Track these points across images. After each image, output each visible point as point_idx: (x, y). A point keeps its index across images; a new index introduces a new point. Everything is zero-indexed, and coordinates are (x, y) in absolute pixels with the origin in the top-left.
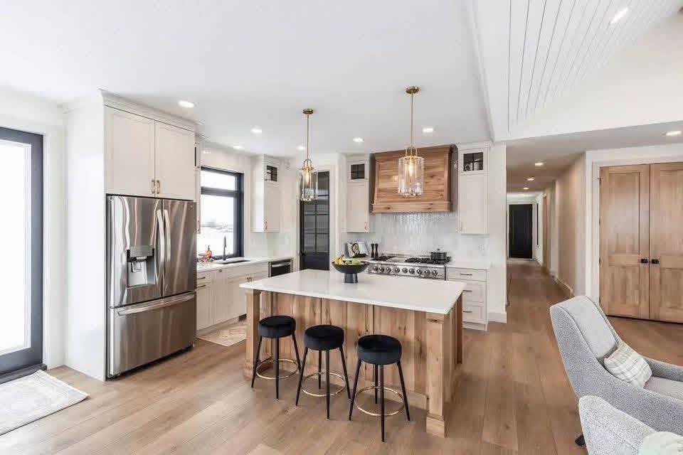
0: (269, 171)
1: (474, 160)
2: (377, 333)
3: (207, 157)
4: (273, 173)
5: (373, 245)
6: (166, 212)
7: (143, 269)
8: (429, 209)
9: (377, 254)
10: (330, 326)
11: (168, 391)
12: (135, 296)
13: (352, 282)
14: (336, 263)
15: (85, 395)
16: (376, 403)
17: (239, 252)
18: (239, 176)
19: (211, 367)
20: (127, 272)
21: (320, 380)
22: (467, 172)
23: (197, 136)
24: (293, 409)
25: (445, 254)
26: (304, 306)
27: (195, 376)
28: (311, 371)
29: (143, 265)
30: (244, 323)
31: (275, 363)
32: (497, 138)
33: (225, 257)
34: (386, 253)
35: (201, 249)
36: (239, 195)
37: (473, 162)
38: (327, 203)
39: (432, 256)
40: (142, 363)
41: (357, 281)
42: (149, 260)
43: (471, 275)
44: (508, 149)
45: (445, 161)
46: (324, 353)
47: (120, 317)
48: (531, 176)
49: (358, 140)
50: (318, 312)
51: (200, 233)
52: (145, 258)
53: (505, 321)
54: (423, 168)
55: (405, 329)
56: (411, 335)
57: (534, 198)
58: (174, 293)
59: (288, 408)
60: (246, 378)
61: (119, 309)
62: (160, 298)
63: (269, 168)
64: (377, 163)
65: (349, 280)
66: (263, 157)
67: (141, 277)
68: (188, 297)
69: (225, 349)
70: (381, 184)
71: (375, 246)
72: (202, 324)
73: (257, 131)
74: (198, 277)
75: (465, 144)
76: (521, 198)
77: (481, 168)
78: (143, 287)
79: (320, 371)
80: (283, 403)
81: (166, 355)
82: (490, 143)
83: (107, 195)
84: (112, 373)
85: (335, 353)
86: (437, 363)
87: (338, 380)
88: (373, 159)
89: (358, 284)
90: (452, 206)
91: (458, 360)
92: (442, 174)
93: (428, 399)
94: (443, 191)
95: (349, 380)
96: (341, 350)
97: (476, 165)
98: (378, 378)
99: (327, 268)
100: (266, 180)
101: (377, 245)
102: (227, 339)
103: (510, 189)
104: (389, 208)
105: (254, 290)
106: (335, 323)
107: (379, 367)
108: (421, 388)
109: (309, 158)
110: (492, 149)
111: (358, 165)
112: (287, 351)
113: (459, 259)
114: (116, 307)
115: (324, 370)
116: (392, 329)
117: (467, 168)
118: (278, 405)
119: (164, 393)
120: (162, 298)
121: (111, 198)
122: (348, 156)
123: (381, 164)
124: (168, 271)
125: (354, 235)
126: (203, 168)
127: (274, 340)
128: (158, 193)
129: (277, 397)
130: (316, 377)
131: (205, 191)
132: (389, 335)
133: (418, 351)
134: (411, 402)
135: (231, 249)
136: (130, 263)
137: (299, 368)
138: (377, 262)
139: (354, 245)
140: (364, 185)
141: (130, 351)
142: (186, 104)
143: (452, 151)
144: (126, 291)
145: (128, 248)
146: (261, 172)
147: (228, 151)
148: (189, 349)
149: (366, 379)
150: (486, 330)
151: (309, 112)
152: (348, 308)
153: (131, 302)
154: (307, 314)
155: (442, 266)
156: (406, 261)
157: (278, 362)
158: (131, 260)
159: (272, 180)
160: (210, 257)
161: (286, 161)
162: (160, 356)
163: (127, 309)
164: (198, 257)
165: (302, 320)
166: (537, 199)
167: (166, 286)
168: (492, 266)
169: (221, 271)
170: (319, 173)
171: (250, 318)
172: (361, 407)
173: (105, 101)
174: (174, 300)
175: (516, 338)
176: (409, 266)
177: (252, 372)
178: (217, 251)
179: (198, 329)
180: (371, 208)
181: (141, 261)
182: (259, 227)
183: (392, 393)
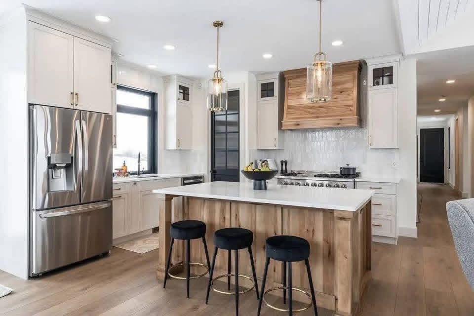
0: (181, 91)
1: (384, 74)
2: (286, 233)
3: (123, 77)
4: (185, 92)
5: (282, 162)
6: (84, 123)
7: (62, 176)
8: (338, 124)
9: (286, 171)
10: (240, 228)
11: (85, 289)
12: (56, 201)
13: (260, 189)
14: (245, 170)
15: (9, 290)
16: (285, 303)
17: (153, 169)
18: (153, 96)
19: (127, 270)
20: (49, 178)
21: (229, 283)
22: (377, 87)
23: (114, 54)
24: (203, 307)
25: (354, 169)
26: (215, 212)
27: (110, 278)
28: (220, 273)
29: (62, 172)
30: (157, 235)
31: (186, 268)
32: (407, 52)
33: (139, 173)
34: (295, 169)
35: (117, 164)
36: (152, 114)
37: (383, 76)
38: (237, 124)
39: (341, 171)
40: (62, 265)
41: (266, 188)
42: (68, 167)
43: (381, 188)
44: (419, 64)
45: (354, 77)
46: (233, 252)
47: (42, 220)
48: (444, 96)
49: (267, 56)
50: (227, 216)
51: (116, 147)
52: (65, 165)
53: (415, 236)
54: (330, 84)
55: (313, 231)
56: (319, 237)
57: (446, 122)
58: (92, 200)
59: (199, 306)
60: (158, 279)
61: (41, 212)
62: (78, 205)
63: (181, 87)
64: (286, 83)
65: (257, 186)
66: (175, 77)
67: (61, 183)
68: (104, 205)
69: (139, 256)
70: (290, 102)
71: (284, 163)
72: (117, 233)
73: (169, 47)
74: (113, 189)
75: (374, 58)
76: (432, 122)
77: (391, 82)
78: (64, 193)
79: (229, 273)
80: (194, 301)
81: (84, 259)
82: (400, 57)
83: (30, 105)
84: (34, 272)
85: (243, 253)
86: (345, 261)
87: (247, 282)
88: (283, 77)
89: (268, 192)
90: (361, 122)
91: (367, 266)
92: (351, 89)
93: (336, 299)
94: (352, 106)
95: (258, 281)
96: (250, 251)
97: (386, 79)
98: (286, 279)
99: (237, 180)
100: (179, 99)
101: (286, 162)
102: (141, 248)
103: (421, 112)
104: (298, 125)
105: (167, 195)
106: (243, 226)
107: (287, 263)
108: (330, 290)
109: (219, 69)
110: (402, 63)
111: (268, 83)
112: (199, 256)
113: (368, 174)
114: (37, 210)
115: (233, 272)
116: (300, 231)
117: (376, 83)
118: (189, 304)
119: (83, 290)
120: (80, 204)
121: (33, 108)
122: (258, 74)
123: (290, 81)
124: (85, 180)
125: (263, 153)
126: (119, 87)
127: (186, 241)
128: (77, 105)
129: (188, 296)
130: (225, 279)
131: (120, 109)
132: (298, 236)
133: (326, 253)
134: (319, 303)
135: (145, 166)
136: (50, 170)
137: (209, 270)
138: (286, 177)
139: (263, 162)
140: (272, 103)
141: (50, 251)
142: (102, 19)
143: (361, 66)
144: (47, 194)
145: (49, 155)
146: (173, 92)
147: (142, 70)
148: (105, 255)
149: (274, 282)
150: (396, 244)
151: (218, 25)
152: (257, 210)
153: (52, 207)
154: (217, 220)
155: (352, 180)
156: (315, 176)
157: (189, 266)
158: (52, 167)
159: (184, 99)
160: (126, 172)
161: (197, 80)
162: (78, 260)
163: (48, 213)
164: (114, 171)
165: (212, 225)
166: (450, 122)
167: (84, 195)
168: (402, 180)
169: (135, 183)
170: (229, 92)
171: (163, 230)
172: (269, 304)
173: (28, 15)
174: (91, 207)
175: (427, 252)
176: (318, 181)
177: (164, 274)
178: (132, 167)
179: (113, 238)
180: (280, 125)
181: (60, 168)
182: (172, 145)
183: (301, 294)
